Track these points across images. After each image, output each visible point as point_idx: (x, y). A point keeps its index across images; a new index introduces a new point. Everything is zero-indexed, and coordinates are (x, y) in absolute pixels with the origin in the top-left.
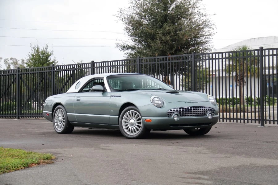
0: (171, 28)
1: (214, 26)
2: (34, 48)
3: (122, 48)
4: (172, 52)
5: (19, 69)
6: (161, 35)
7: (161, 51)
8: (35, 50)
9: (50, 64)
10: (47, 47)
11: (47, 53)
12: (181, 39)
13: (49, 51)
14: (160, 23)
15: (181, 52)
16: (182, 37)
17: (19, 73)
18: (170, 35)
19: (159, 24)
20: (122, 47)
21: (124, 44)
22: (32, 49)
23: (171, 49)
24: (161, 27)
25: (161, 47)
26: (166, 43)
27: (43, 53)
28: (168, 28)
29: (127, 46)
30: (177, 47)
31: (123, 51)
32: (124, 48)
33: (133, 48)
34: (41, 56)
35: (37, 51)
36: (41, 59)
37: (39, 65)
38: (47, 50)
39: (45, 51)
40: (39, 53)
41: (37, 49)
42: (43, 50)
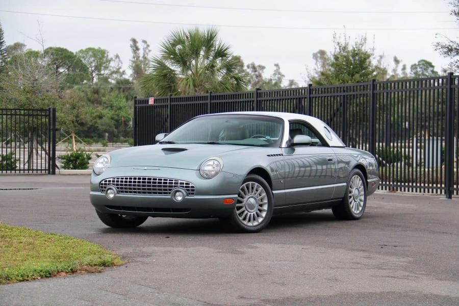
2: (338, 43)
3: (445, 53)
5: (259, 91)
8: (340, 47)
9: (366, 75)
10: (363, 41)
11: (362, 53)
13: (366, 48)
17: (259, 99)
21: (451, 44)
22: (336, 45)
27: (355, 54)
31: (448, 58)
32: (450, 50)
34: (351, 58)
35: (344, 48)
36: (351, 64)
37: (346, 77)
38: (362, 46)
39: (359, 50)
40: (348, 52)
41: (344, 45)
42: (355, 47)
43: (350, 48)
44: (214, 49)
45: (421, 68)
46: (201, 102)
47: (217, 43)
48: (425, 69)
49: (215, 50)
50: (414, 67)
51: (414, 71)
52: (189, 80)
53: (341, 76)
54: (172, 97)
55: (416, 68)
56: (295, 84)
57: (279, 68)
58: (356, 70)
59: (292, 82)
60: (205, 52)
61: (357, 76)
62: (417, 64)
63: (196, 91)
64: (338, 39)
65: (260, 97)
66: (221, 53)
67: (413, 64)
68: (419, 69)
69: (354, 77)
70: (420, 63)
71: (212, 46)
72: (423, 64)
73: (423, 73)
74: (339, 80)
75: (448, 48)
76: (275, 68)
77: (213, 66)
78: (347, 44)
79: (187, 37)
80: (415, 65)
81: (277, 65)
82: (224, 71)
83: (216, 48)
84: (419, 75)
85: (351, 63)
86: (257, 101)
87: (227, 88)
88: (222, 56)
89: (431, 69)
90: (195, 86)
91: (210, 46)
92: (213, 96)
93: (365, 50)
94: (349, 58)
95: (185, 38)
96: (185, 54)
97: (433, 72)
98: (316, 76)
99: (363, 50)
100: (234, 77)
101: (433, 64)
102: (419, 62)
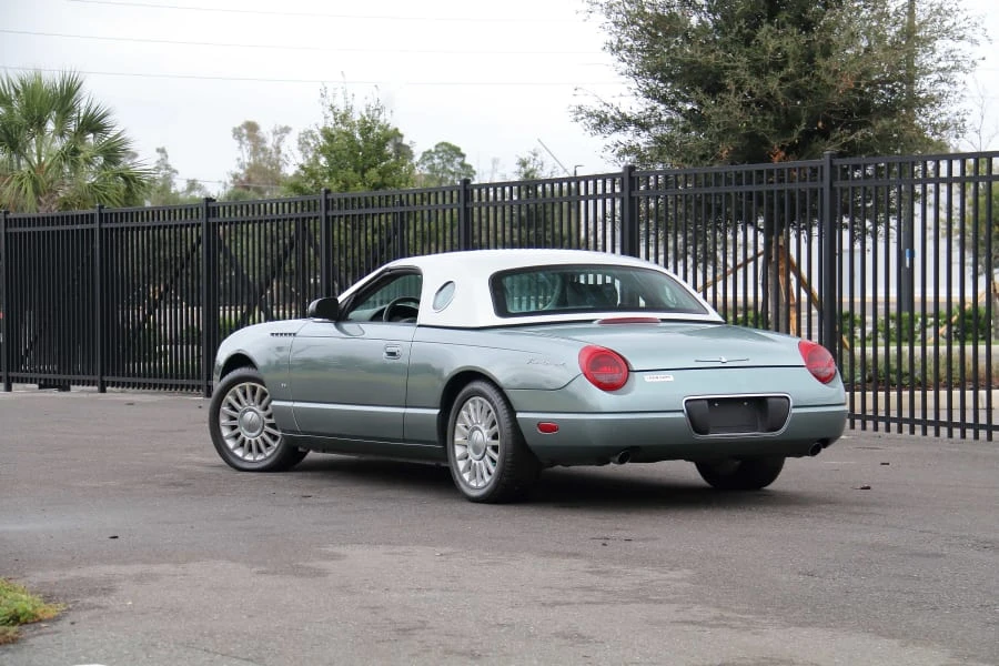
0: (789, 45)
1: (979, 30)
3: (595, 126)
4: (790, 140)
6: (744, 74)
7: (746, 136)
12: (830, 88)
14: (742, 22)
15: (827, 139)
16: (829, 80)
17: (211, 220)
18: (782, 74)
19: (740, 27)
20: (594, 121)
21: (605, 109)
22: (326, 110)
23: (786, 127)
24: (747, 40)
25: (743, 121)
26: (766, 103)
28: (772, 44)
29: (618, 117)
30: (812, 121)
31: (600, 136)
32: (603, 122)
33: (642, 125)
34: (358, 136)
35: (344, 118)
36: (360, 149)
37: (350, 174)
38: (380, 113)
39: (373, 121)
40: (352, 125)
41: (343, 111)
42: (365, 114)
43: (356, 118)
44: (75, 115)
45: (441, 158)
46: (79, 227)
47: (83, 104)
48: (448, 160)
49: (79, 118)
50: (427, 155)
51: (428, 163)
52: (24, 180)
53: (341, 174)
54: (8, 217)
55: (432, 158)
56: (200, 188)
57: (167, 156)
58: (369, 161)
59: (192, 185)
60: (56, 123)
61: (372, 174)
62: (433, 150)
63: (39, 203)
64: (331, 98)
65: (214, 216)
66: (93, 124)
67: (426, 150)
68: (436, 161)
69: (366, 175)
70: (439, 149)
71: (71, 109)
72: (444, 151)
73: (444, 167)
74: (338, 181)
75: (597, 116)
76: (158, 156)
77: (76, 152)
78: (349, 110)
79: (17, 92)
80: (430, 152)
81: (161, 151)
82: (101, 160)
83: (82, 115)
84: (438, 172)
85: (359, 147)
86: (208, 224)
87: (107, 197)
88: (93, 131)
89: (459, 160)
90: (37, 192)
91: (68, 111)
92: (106, 214)
93: (385, 120)
94: (354, 137)
95: (13, 92)
96: (13, 126)
97: (463, 165)
98: (241, 172)
99: (382, 121)
100: (122, 175)
101: (463, 151)
102: (437, 146)
